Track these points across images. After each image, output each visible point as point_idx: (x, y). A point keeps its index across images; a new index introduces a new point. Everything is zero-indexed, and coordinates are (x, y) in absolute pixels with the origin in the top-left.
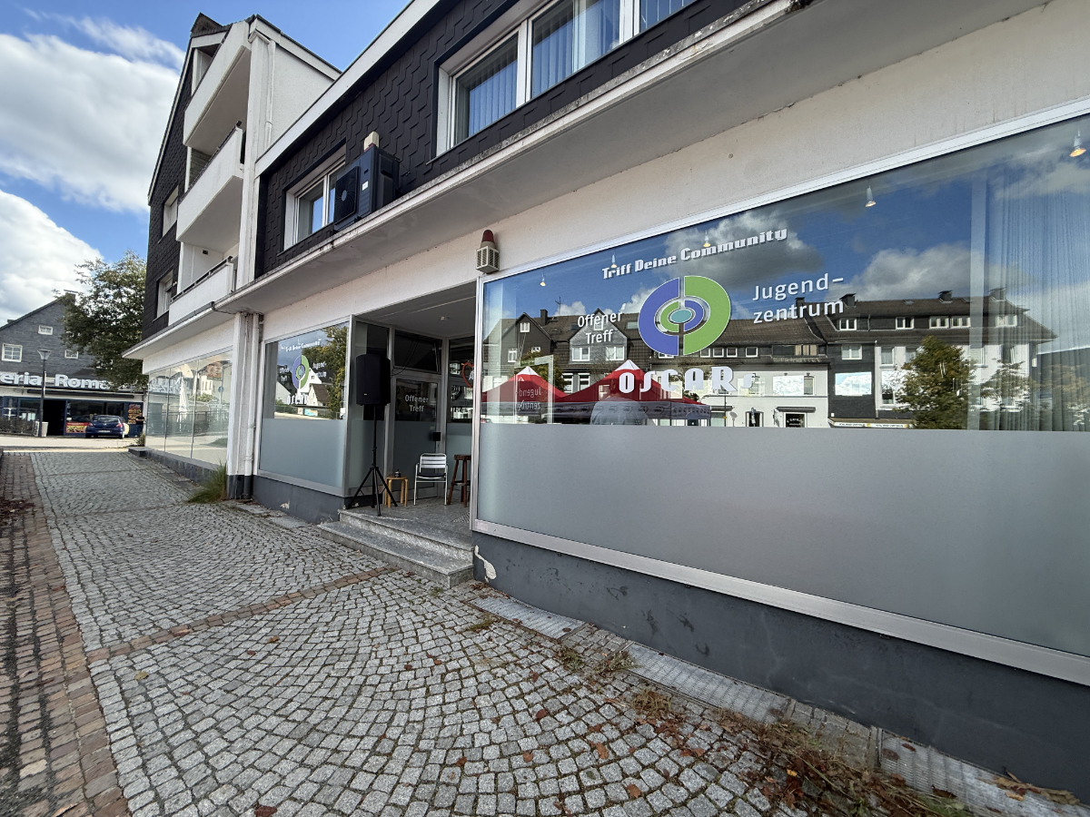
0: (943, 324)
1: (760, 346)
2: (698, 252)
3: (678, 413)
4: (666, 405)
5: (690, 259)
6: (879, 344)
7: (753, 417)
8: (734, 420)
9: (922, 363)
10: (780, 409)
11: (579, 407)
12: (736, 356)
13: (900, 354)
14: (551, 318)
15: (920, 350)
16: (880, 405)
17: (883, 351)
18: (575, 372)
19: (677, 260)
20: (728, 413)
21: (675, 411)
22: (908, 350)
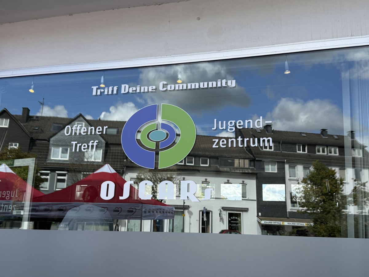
0: (323, 151)
1: (210, 158)
2: (173, 86)
3: (148, 214)
4: (138, 207)
5: (167, 90)
6: (288, 163)
7: (205, 215)
8: (190, 217)
9: (313, 179)
10: (224, 209)
11: (55, 207)
12: (193, 164)
13: (300, 171)
14: (32, 117)
15: (312, 169)
16: (289, 208)
17: (290, 167)
18: (53, 170)
19: (156, 89)
20: (186, 212)
21: (145, 212)
22: (305, 168)
